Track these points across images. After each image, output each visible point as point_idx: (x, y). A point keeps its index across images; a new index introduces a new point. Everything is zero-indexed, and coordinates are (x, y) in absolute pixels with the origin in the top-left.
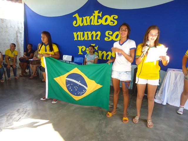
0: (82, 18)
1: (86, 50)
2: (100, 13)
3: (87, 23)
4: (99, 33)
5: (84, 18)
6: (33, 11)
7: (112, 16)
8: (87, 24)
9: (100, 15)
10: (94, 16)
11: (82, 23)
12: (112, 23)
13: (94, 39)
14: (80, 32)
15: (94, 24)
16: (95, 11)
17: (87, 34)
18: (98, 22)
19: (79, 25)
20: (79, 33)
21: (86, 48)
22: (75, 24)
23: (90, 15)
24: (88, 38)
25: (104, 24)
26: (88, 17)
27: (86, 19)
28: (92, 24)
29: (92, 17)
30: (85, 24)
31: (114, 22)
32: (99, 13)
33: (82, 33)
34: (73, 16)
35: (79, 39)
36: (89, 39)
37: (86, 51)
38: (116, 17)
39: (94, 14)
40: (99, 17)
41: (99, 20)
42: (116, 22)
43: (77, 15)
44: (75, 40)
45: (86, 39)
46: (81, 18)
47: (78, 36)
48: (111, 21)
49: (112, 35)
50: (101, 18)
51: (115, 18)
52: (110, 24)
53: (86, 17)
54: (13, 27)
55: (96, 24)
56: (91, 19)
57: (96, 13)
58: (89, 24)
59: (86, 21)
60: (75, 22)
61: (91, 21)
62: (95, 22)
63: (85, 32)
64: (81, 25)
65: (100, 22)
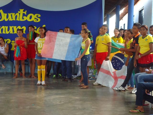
0: (7, 14)
1: (11, 42)
2: (25, 11)
3: (12, 18)
4: (24, 28)
5: (10, 15)
7: (36, 15)
8: (13, 20)
9: (25, 13)
10: (20, 14)
11: (7, 18)
12: (36, 20)
14: (5, 27)
15: (19, 20)
16: (20, 10)
17: (13, 28)
18: (23, 19)
19: (4, 20)
20: (3, 27)
21: (11, 41)
23: (16, 12)
24: (13, 31)
25: (29, 20)
26: (13, 14)
27: (11, 15)
28: (18, 19)
29: (17, 14)
30: (11, 20)
32: (24, 11)
33: (7, 27)
36: (14, 33)
37: (12, 44)
38: (39, 16)
39: (19, 12)
40: (24, 15)
41: (24, 17)
42: (39, 20)
43: (1, 11)
45: (11, 32)
46: (6, 15)
47: (2, 30)
48: (35, 18)
49: (36, 30)
50: (26, 16)
51: (38, 16)
52: (34, 21)
53: (11, 14)
55: (21, 20)
61: (16, 17)
62: (20, 18)
63: (10, 27)
64: (6, 20)
65: (26, 18)
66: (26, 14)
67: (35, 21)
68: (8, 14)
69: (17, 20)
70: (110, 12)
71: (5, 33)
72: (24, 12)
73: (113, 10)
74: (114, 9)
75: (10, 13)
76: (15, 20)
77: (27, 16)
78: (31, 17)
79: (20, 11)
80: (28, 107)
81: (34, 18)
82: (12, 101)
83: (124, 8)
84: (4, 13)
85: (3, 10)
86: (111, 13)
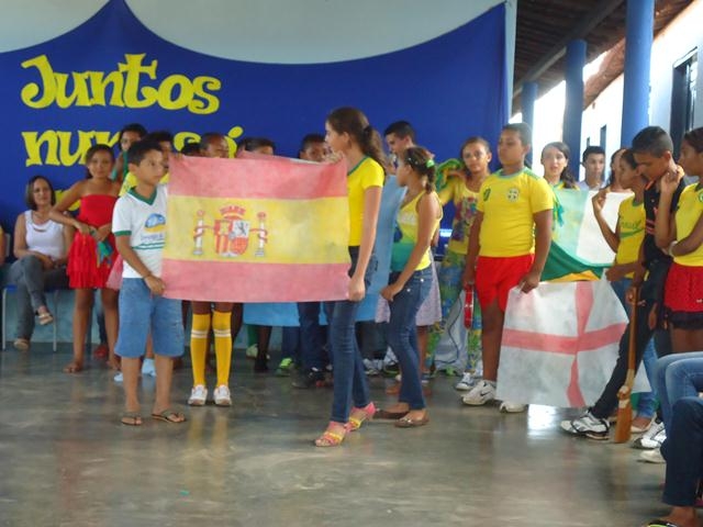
0: (66, 76)
2: (150, 65)
3: (91, 96)
5: (79, 79)
7: (200, 80)
8: (93, 102)
9: (151, 71)
10: (125, 74)
11: (68, 94)
12: (201, 104)
14: (59, 133)
15: (122, 105)
16: (127, 56)
17: (93, 141)
18: (140, 97)
19: (55, 102)
20: (49, 136)
22: (35, 99)
23: (108, 68)
25: (168, 105)
26: (96, 76)
27: (88, 81)
28: (116, 101)
29: (115, 77)
30: (84, 101)
31: (206, 103)
32: (145, 63)
33: (66, 137)
34: (26, 65)
35: (51, 160)
38: (215, 85)
39: (123, 67)
40: (144, 80)
41: (147, 91)
42: (214, 105)
43: (41, 63)
44: (29, 163)
46: (63, 78)
47: (44, 149)
48: (196, 97)
50: (156, 84)
51: (210, 87)
52: (193, 109)
53: (86, 75)
55: (133, 103)
56: (111, 85)
57: (134, 64)
58: (100, 100)
59: (89, 89)
60: (29, 91)
61: (109, 90)
62: (128, 96)
63: (81, 133)
64: (64, 103)
65: (152, 96)
66: (153, 77)
67: (195, 108)
68: (74, 74)
69: (112, 103)
70: (539, 73)
71: (58, 163)
72: (146, 69)
73: (551, 62)
74: (557, 57)
75: (81, 71)
76: (103, 103)
77: (157, 88)
78: (176, 92)
79: (125, 62)
80: (163, 503)
81: (192, 96)
82: (88, 472)
83: (605, 54)
84: (56, 68)
85: (49, 59)
86: (543, 75)
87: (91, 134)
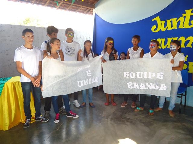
3: (172, 26)
4: (191, 39)
5: (169, 21)
6: (103, 20)
8: (173, 28)
10: (185, 17)
11: (165, 27)
13: (183, 46)
14: (161, 39)
16: (186, 11)
18: (190, 24)
19: (161, 29)
20: (159, 40)
22: (155, 30)
26: (174, 20)
27: (171, 22)
28: (181, 27)
29: (181, 19)
30: (170, 28)
33: (163, 40)
34: (153, 20)
39: (184, 15)
40: (192, 18)
43: (158, 19)
46: (163, 22)
53: (171, 20)
54: (82, 37)
55: (187, 27)
56: (180, 21)
57: (188, 13)
58: (175, 27)
59: (172, 24)
60: (154, 27)
62: (185, 25)
63: (168, 39)
64: (163, 30)
68: (167, 20)
69: (179, 28)
71: (161, 48)
75: (169, 19)
79: (185, 13)
84: (162, 19)
85: (160, 17)
87: (171, 39)
